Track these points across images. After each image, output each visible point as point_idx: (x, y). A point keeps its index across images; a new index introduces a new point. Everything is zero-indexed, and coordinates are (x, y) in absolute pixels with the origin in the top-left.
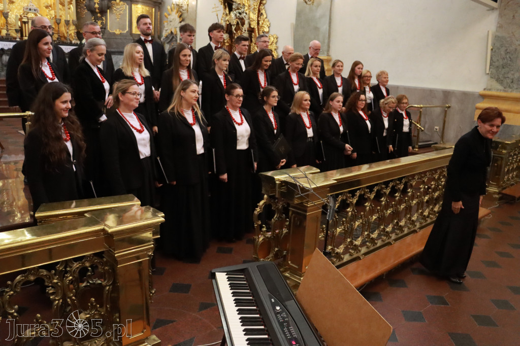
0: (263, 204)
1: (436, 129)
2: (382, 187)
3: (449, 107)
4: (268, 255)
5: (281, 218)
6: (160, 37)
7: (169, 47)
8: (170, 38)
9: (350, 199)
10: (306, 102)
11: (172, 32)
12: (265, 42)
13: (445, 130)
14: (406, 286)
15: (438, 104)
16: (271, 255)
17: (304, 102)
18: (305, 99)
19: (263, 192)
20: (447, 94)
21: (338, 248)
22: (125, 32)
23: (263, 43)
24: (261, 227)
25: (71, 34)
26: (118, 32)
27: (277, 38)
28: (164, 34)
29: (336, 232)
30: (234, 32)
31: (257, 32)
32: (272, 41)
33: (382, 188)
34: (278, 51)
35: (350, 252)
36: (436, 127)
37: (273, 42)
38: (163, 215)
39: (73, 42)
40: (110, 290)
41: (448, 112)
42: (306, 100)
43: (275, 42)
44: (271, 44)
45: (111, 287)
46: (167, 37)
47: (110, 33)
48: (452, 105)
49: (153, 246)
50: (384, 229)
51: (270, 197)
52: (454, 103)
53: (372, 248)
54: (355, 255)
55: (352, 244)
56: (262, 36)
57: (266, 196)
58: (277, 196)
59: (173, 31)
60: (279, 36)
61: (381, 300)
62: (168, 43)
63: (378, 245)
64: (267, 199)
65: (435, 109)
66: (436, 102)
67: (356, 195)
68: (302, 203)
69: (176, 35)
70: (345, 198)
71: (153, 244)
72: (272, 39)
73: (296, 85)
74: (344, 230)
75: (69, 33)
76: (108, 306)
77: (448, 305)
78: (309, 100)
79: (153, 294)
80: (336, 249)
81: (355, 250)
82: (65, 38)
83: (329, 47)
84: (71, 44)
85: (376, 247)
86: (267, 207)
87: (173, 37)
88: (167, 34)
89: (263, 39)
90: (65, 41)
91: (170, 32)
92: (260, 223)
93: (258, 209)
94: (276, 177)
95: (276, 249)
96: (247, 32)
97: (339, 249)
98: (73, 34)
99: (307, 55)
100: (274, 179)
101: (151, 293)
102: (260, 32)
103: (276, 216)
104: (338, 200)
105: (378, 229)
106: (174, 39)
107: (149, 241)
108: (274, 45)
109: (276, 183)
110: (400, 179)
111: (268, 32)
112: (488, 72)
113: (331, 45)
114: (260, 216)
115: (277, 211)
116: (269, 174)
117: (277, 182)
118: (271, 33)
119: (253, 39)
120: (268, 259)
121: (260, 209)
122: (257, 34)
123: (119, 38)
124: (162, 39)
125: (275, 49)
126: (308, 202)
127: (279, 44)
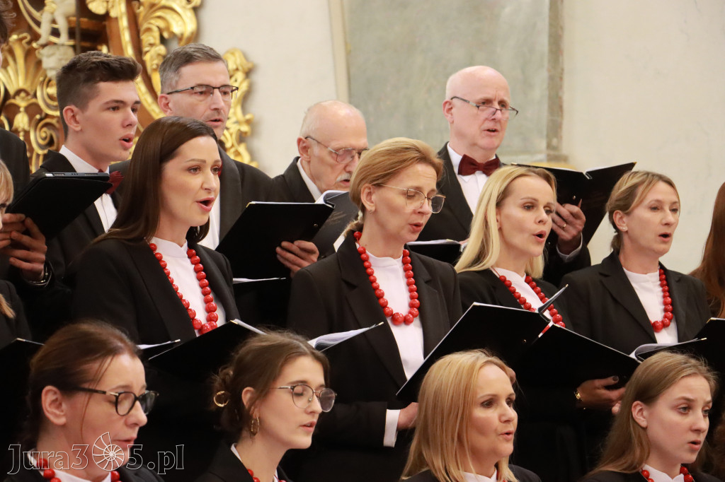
10: (490, 416)
12: (207, 90)
17: (480, 413)
18: (484, 392)
23: (195, 99)
27: (247, 74)
42: (490, 403)
56: (187, 59)
73: (406, 321)
78: (509, 401)
83: (556, 106)
89: (192, 74)
99: (444, 153)
113: (566, 97)
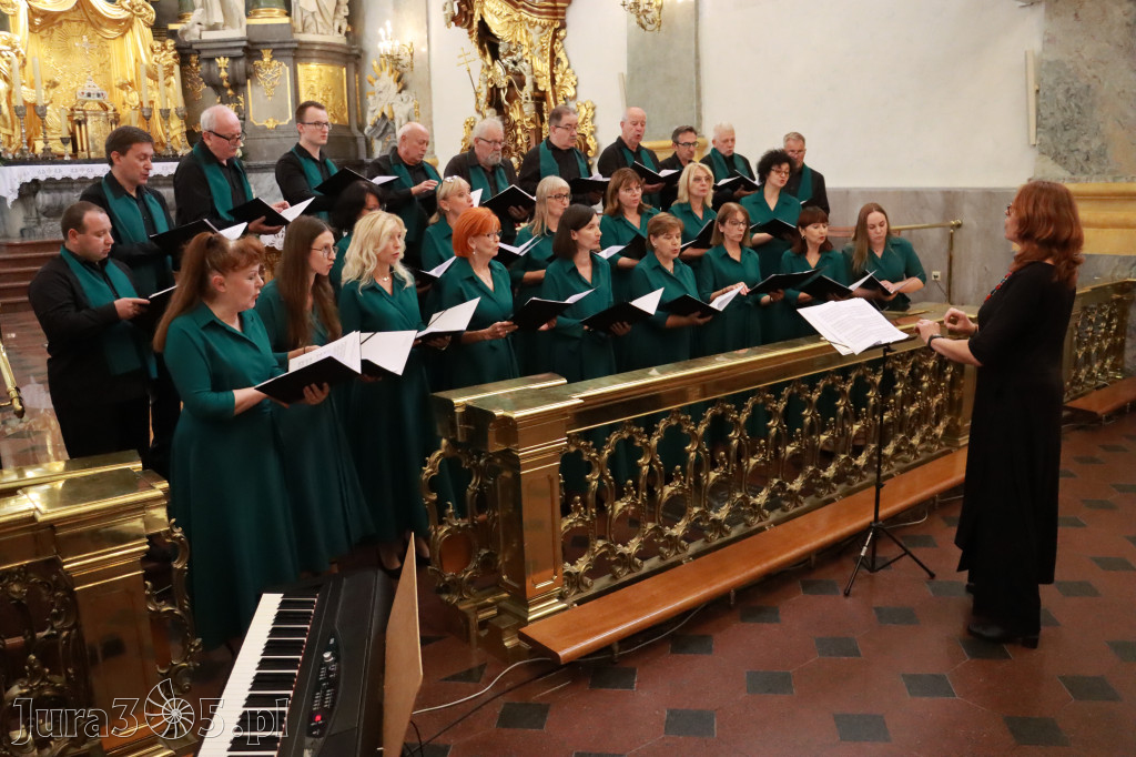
0: (438, 458)
1: (936, 277)
2: (724, 409)
3: (959, 226)
4: (467, 563)
5: (487, 485)
6: (361, 128)
7: (383, 147)
8: (383, 127)
9: (640, 437)
11: (383, 114)
13: (954, 278)
14: (777, 621)
15: (935, 221)
16: (473, 565)
19: (439, 433)
20: (951, 198)
21: (625, 545)
22: (286, 122)
24: (440, 506)
25: (175, 137)
26: (271, 125)
27: (593, 109)
28: (370, 119)
29: (612, 509)
30: (506, 103)
31: (552, 98)
32: (583, 115)
33: (726, 413)
34: (598, 135)
35: (660, 553)
36: (935, 273)
37: (585, 118)
38: (166, 485)
39: (180, 153)
40: (72, 637)
41: (957, 236)
43: (589, 117)
44: (583, 123)
45: (74, 631)
46: (375, 125)
47: (255, 128)
48: (965, 222)
49: (147, 547)
50: (745, 500)
51: (453, 443)
52: (968, 217)
53: (717, 541)
54: (672, 558)
55: (662, 535)
57: (444, 441)
58: (460, 439)
59: (386, 113)
60: (596, 104)
61: (709, 651)
62: (378, 138)
63: (734, 533)
64: (446, 447)
65: (929, 230)
66: (932, 218)
67: (658, 429)
68: (508, 451)
69: (392, 119)
70: (626, 435)
71: (148, 543)
72: (583, 111)
74: (635, 504)
75: (171, 135)
76: (70, 671)
77: (859, 655)
79: (196, 648)
80: (620, 546)
81: (671, 547)
82: (163, 145)
84: (174, 158)
85: (726, 538)
86: (449, 463)
87: (388, 124)
88: (375, 119)
90: (163, 151)
91: (380, 115)
92: (434, 497)
93: (428, 470)
94: (456, 401)
95: (484, 552)
96: (530, 100)
97: (628, 546)
98: (179, 138)
100: (452, 403)
101: (192, 646)
102: (559, 98)
103: (473, 482)
104: (608, 442)
105: (727, 499)
106: (389, 130)
107: (138, 537)
108: (589, 124)
109: (455, 413)
110: (776, 390)
111: (575, 97)
112: (1033, 142)
114: (434, 484)
115: (474, 471)
116: (443, 394)
117: (458, 410)
118: (581, 98)
119: (545, 115)
120: (467, 572)
121: (433, 467)
122: (553, 103)
123: (275, 135)
124: (366, 132)
125: (592, 133)
126: (518, 448)
127: (598, 121)
